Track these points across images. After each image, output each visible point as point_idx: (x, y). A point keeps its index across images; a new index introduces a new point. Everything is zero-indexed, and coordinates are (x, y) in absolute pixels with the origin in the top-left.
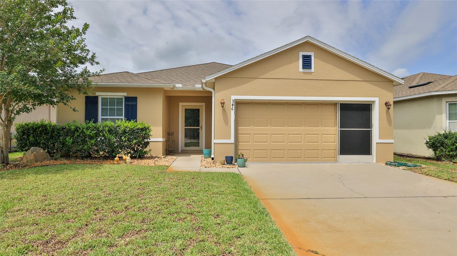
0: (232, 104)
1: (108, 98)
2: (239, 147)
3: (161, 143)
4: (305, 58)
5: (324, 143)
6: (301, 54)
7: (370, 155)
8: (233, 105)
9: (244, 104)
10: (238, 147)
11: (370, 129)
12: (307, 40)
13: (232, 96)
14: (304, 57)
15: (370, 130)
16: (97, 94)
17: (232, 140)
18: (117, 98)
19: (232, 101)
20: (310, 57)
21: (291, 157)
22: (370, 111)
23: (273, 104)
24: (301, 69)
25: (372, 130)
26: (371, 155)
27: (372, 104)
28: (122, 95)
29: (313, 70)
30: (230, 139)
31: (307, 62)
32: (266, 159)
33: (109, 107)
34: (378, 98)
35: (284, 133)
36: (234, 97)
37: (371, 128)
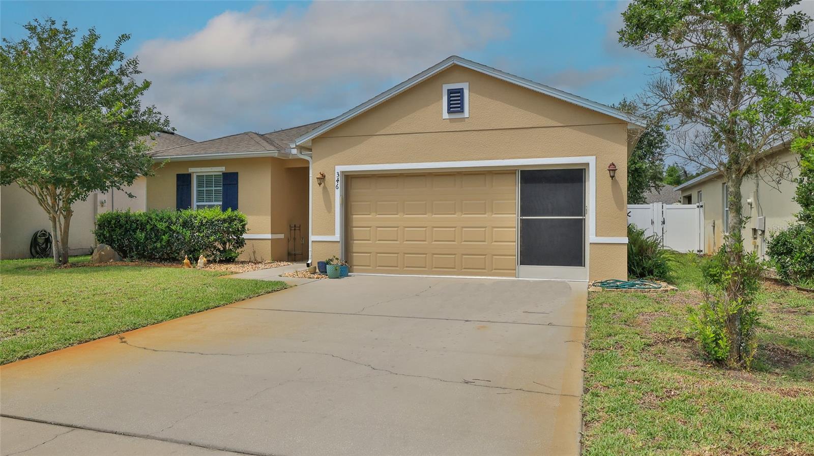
0: (336, 179)
1: (204, 176)
2: (354, 248)
3: (270, 241)
4: (451, 95)
5: (496, 243)
6: (446, 87)
7: (582, 266)
8: (338, 181)
9: (362, 177)
10: (352, 248)
11: (581, 217)
12: (452, 62)
13: (337, 167)
14: (450, 92)
15: (582, 219)
16: (191, 170)
17: (337, 236)
18: (214, 175)
19: (336, 175)
20: (460, 91)
21: (436, 266)
22: (582, 182)
23: (407, 176)
24: (446, 115)
25: (585, 219)
26: (585, 266)
27: (585, 169)
28: (220, 169)
29: (466, 114)
30: (334, 234)
31: (456, 102)
32: (397, 268)
33: (205, 189)
34: (595, 157)
35: (426, 226)
36: (339, 169)
37: (583, 215)
